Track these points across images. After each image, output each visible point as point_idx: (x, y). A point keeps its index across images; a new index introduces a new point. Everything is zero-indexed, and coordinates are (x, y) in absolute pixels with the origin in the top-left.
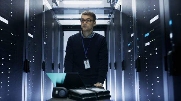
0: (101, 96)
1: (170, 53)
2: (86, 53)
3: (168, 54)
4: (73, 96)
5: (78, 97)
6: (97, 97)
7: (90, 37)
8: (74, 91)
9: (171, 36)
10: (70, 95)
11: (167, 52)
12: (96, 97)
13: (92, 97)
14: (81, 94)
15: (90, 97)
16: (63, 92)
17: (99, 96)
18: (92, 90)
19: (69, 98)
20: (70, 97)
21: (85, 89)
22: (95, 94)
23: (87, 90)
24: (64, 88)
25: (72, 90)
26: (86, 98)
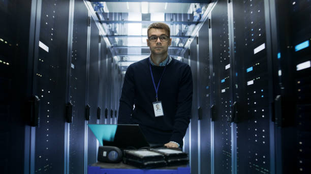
0: (173, 160)
1: (278, 99)
2: (157, 91)
3: (276, 99)
4: (130, 160)
5: (138, 161)
6: (168, 162)
7: (164, 64)
8: (131, 152)
9: (280, 73)
10: (125, 159)
11: (275, 97)
12: (165, 162)
13: (159, 162)
14: (142, 156)
15: (155, 162)
16: (114, 153)
17: (169, 161)
18: (159, 152)
19: (123, 163)
20: (125, 162)
21: (149, 150)
22: (163, 157)
23: (152, 151)
24: (116, 148)
25: (127, 151)
26: (149, 162)
